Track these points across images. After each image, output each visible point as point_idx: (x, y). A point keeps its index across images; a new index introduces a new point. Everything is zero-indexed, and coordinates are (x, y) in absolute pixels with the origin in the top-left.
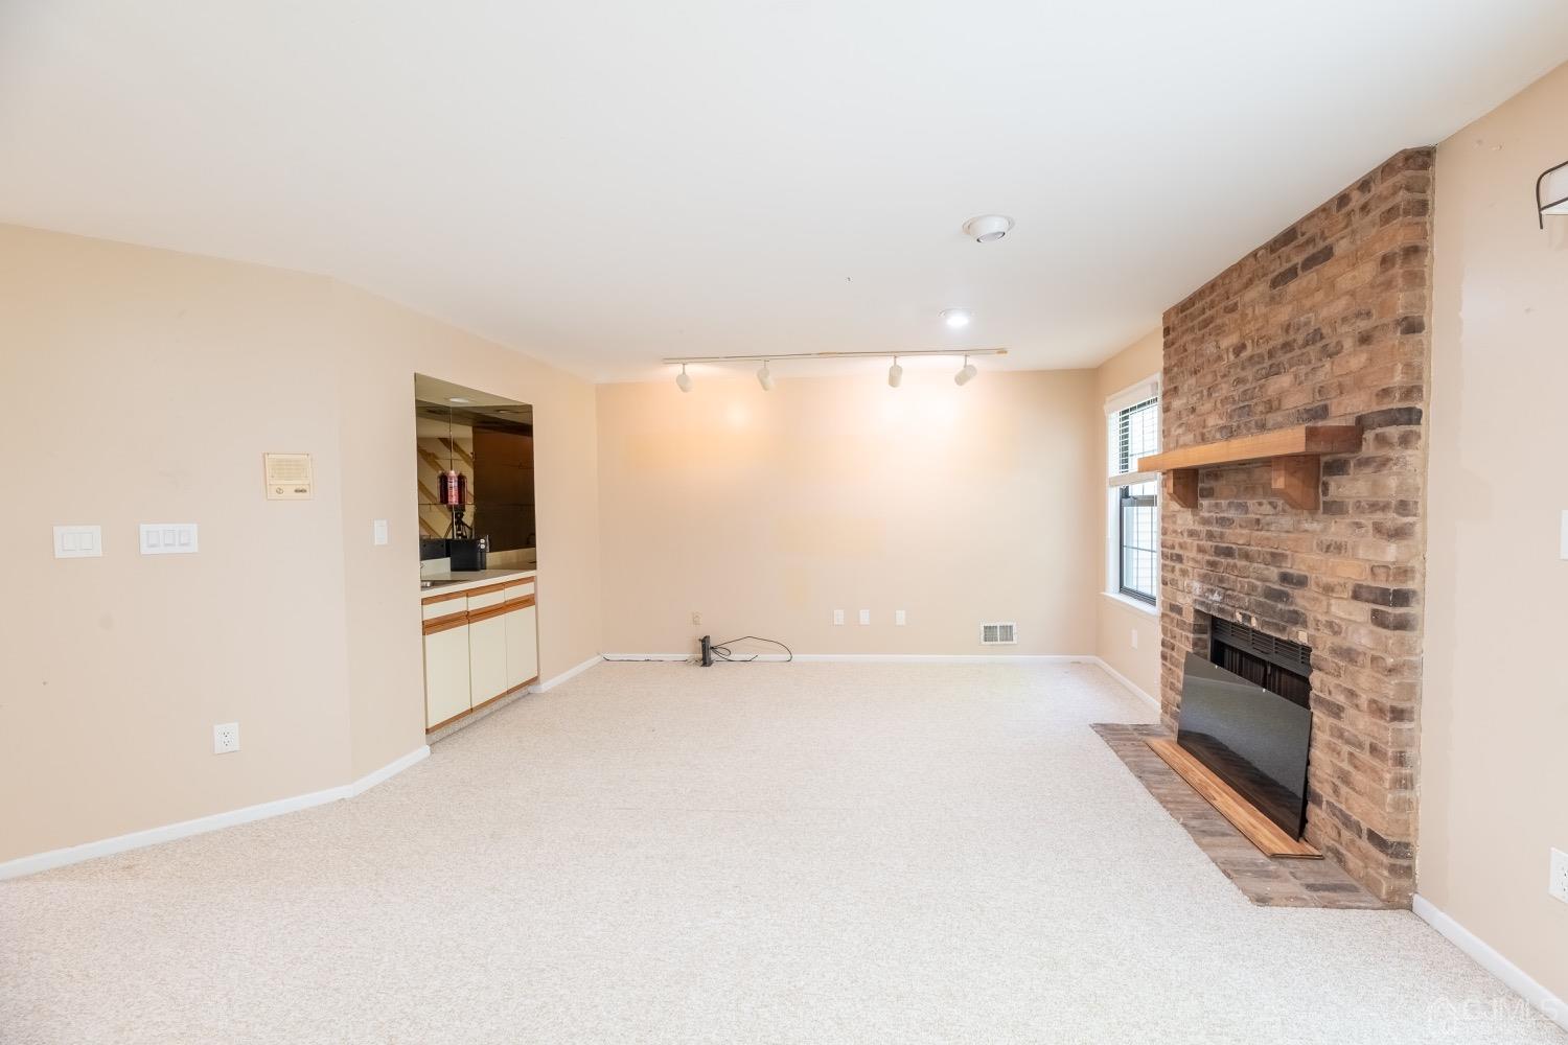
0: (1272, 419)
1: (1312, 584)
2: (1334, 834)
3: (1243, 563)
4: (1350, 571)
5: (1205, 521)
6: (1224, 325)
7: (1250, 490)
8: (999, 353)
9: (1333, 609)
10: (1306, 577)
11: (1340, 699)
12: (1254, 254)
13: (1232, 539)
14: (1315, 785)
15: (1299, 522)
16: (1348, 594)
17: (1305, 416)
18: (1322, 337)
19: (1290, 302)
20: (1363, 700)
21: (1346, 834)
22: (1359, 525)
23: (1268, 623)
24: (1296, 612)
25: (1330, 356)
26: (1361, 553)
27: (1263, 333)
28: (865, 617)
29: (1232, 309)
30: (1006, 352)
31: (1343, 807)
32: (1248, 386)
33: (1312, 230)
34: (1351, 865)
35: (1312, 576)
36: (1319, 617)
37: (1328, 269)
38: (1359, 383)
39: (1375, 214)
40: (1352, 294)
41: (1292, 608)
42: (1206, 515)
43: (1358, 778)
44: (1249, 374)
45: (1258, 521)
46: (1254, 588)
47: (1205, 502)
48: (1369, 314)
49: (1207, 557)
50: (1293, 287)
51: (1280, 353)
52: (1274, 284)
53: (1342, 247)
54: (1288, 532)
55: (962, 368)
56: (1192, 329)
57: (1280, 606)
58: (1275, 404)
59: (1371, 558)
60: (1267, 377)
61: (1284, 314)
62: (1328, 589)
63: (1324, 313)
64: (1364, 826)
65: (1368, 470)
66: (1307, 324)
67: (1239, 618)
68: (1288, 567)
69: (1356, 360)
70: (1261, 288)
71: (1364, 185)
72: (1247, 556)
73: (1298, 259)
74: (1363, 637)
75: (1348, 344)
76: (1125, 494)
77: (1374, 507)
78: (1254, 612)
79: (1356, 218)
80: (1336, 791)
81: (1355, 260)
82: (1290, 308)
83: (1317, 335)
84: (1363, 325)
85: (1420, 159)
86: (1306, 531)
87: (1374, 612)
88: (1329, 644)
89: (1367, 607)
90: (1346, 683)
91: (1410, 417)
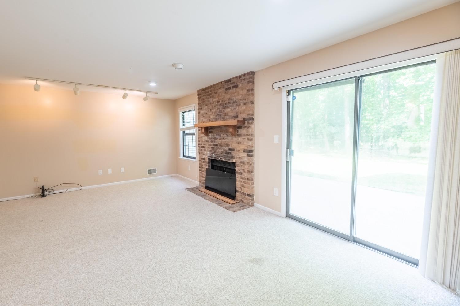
0: (226, 117)
1: (235, 150)
2: (241, 197)
3: (220, 147)
4: (243, 147)
5: (210, 139)
6: (214, 96)
7: (221, 132)
8: (156, 93)
9: (240, 155)
10: (234, 149)
11: (242, 171)
12: (221, 82)
13: (218, 142)
14: (237, 189)
15: (232, 138)
16: (243, 151)
17: (233, 117)
18: (236, 102)
19: (230, 94)
20: (246, 171)
21: (243, 196)
22: (244, 138)
23: (226, 159)
24: (232, 156)
25: (238, 106)
26: (245, 144)
27: (224, 99)
28: (110, 171)
29: (216, 93)
30: (157, 93)
31: (242, 191)
32: (220, 110)
33: (234, 81)
34: (244, 202)
35: (235, 149)
36: (237, 156)
37: (237, 89)
38: (244, 112)
39: (246, 81)
40: (242, 95)
41: (231, 155)
42: (210, 137)
43: (246, 185)
44: (221, 107)
45: (223, 138)
46: (223, 152)
47: (210, 134)
48: (245, 99)
49: (211, 146)
50: (230, 91)
51: (227, 104)
52: (226, 89)
53: (240, 86)
54: (230, 140)
55: (145, 96)
56: (206, 95)
57: (229, 155)
58: (227, 114)
59: (247, 144)
60: (225, 108)
61: (228, 96)
62: (239, 151)
63: (237, 97)
64: (247, 194)
65: (246, 128)
66: (233, 99)
67: (219, 159)
68: (230, 147)
69: (244, 108)
70: (222, 90)
71: (244, 75)
72: (221, 146)
73: (231, 86)
74: (246, 159)
75: (242, 104)
76: (184, 132)
77: (247, 135)
78: (223, 157)
79: (243, 81)
80: (241, 189)
81: (243, 88)
82: (230, 95)
83: (235, 102)
84: (244, 101)
85: (253, 73)
86: (234, 140)
87: (248, 154)
88: (239, 161)
89: (246, 153)
90: (243, 168)
91: (252, 119)
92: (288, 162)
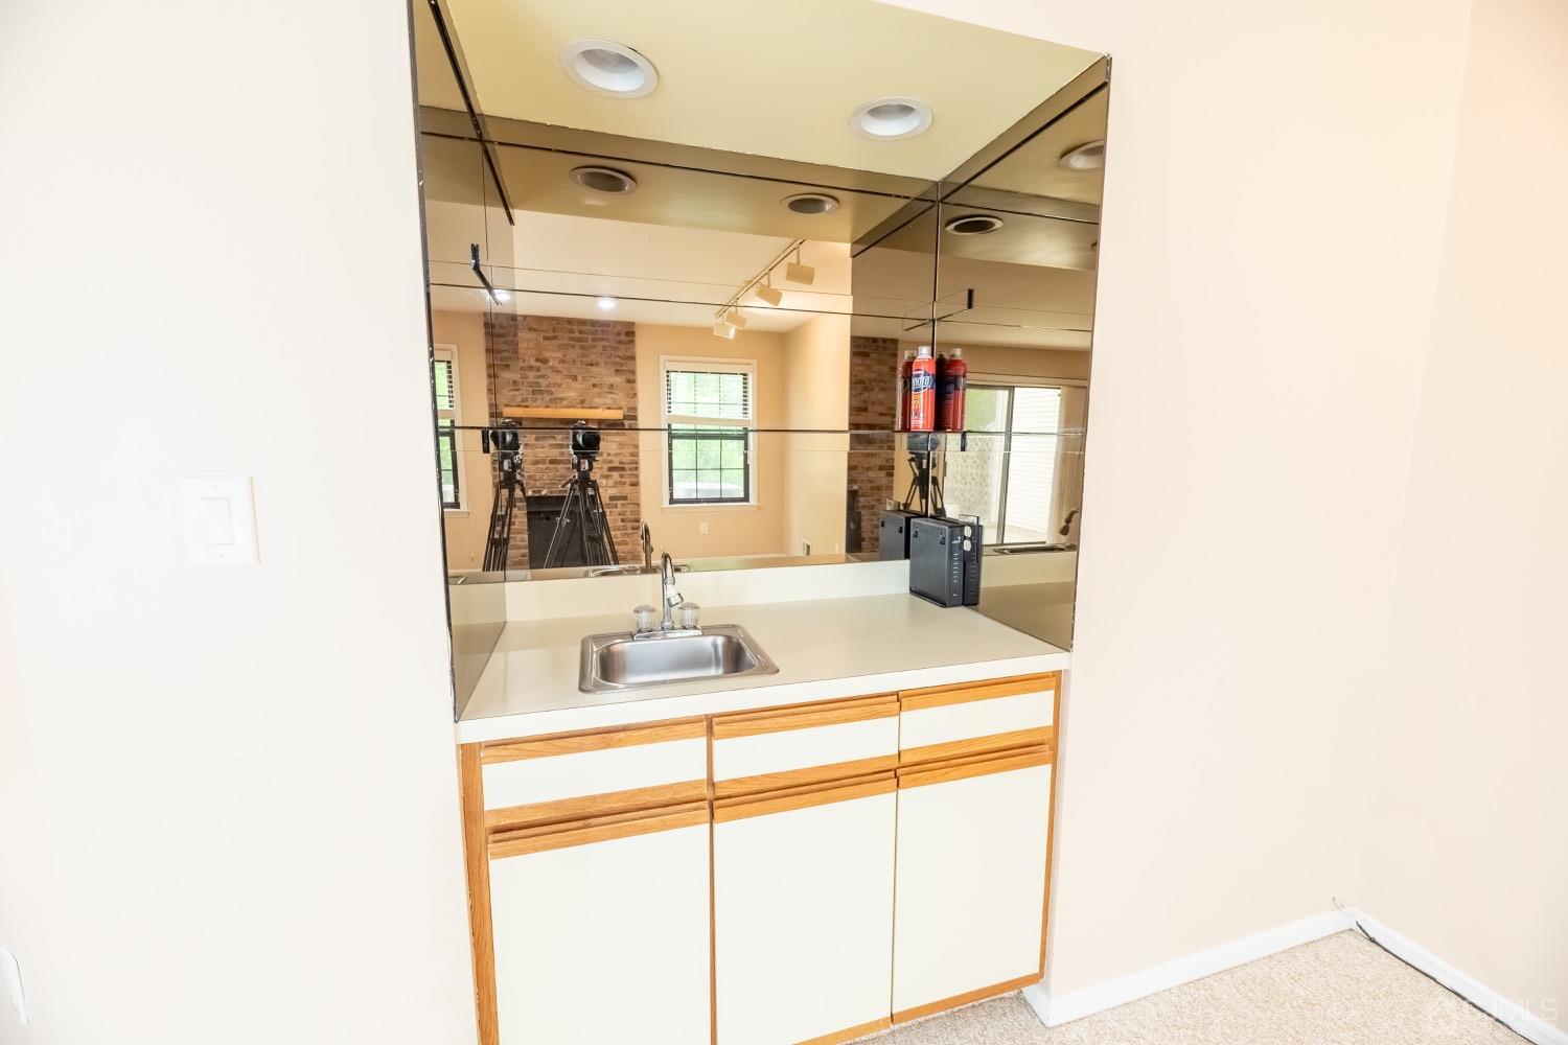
11: (873, 503)
53: (874, 356)
80: (872, 532)
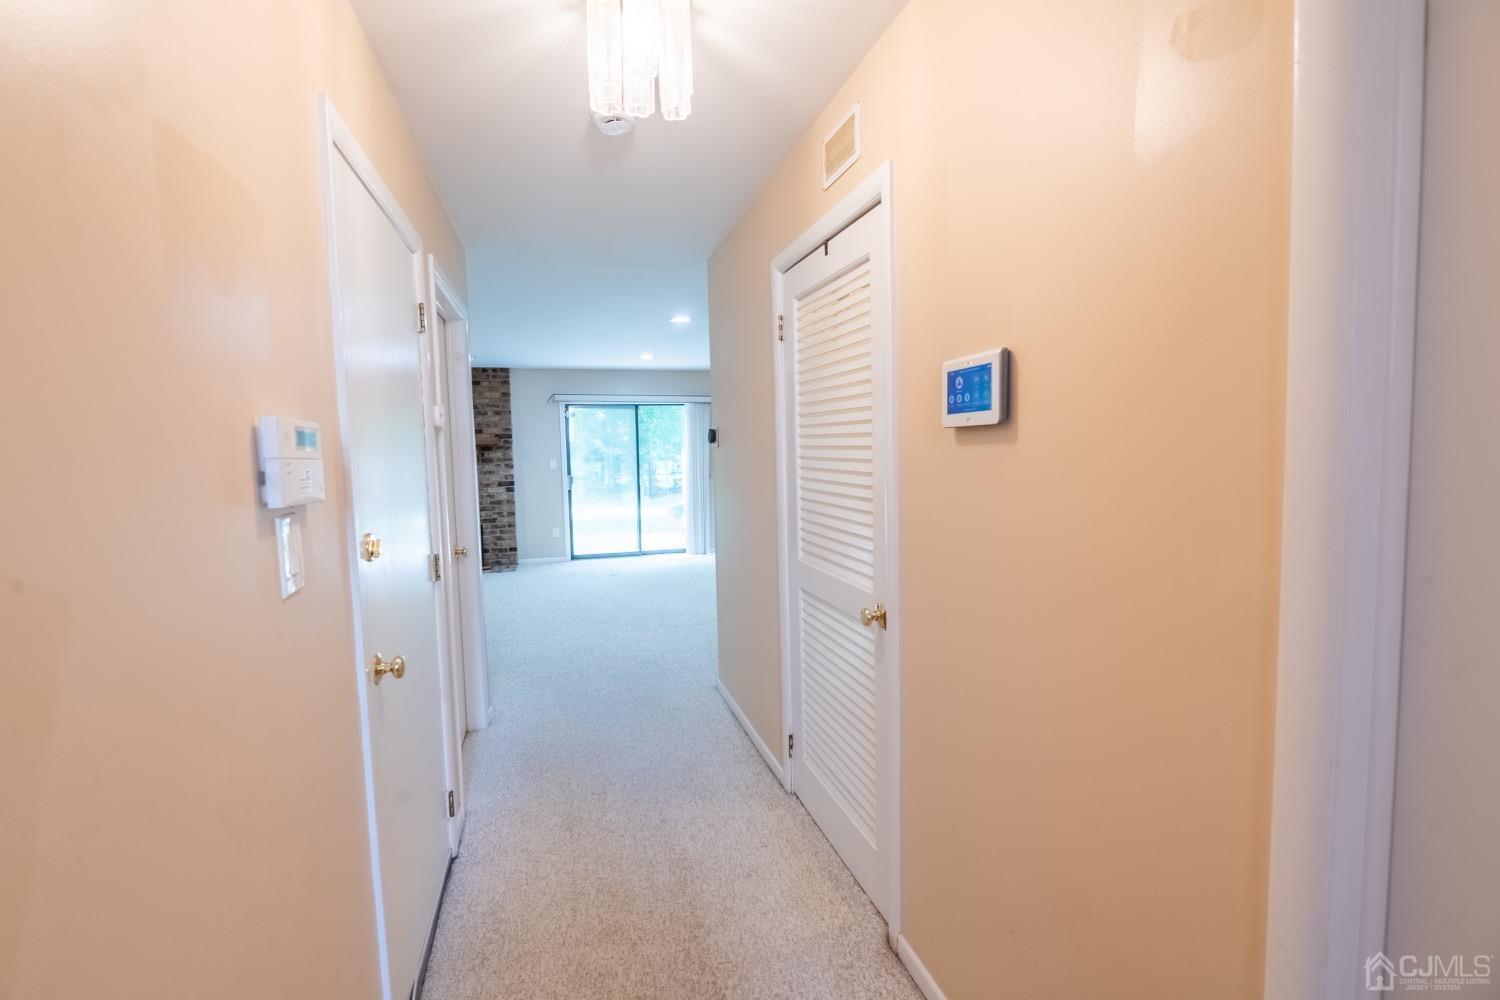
4: (496, 478)
16: (496, 485)
21: (500, 554)
22: (499, 465)
26: (501, 473)
34: (504, 562)
37: (478, 388)
38: (496, 425)
39: (499, 380)
40: (491, 399)
43: (505, 536)
59: (505, 473)
64: (508, 548)
65: (502, 450)
69: (496, 419)
71: (494, 370)
74: (505, 496)
75: (490, 413)
77: (505, 460)
81: (491, 389)
84: (495, 409)
85: (505, 371)
87: (507, 488)
89: (504, 488)
90: (497, 511)
91: (510, 436)
92: (570, 492)
